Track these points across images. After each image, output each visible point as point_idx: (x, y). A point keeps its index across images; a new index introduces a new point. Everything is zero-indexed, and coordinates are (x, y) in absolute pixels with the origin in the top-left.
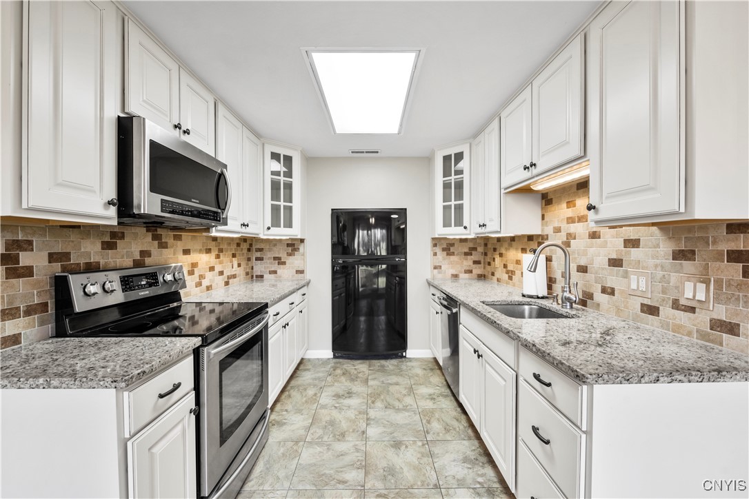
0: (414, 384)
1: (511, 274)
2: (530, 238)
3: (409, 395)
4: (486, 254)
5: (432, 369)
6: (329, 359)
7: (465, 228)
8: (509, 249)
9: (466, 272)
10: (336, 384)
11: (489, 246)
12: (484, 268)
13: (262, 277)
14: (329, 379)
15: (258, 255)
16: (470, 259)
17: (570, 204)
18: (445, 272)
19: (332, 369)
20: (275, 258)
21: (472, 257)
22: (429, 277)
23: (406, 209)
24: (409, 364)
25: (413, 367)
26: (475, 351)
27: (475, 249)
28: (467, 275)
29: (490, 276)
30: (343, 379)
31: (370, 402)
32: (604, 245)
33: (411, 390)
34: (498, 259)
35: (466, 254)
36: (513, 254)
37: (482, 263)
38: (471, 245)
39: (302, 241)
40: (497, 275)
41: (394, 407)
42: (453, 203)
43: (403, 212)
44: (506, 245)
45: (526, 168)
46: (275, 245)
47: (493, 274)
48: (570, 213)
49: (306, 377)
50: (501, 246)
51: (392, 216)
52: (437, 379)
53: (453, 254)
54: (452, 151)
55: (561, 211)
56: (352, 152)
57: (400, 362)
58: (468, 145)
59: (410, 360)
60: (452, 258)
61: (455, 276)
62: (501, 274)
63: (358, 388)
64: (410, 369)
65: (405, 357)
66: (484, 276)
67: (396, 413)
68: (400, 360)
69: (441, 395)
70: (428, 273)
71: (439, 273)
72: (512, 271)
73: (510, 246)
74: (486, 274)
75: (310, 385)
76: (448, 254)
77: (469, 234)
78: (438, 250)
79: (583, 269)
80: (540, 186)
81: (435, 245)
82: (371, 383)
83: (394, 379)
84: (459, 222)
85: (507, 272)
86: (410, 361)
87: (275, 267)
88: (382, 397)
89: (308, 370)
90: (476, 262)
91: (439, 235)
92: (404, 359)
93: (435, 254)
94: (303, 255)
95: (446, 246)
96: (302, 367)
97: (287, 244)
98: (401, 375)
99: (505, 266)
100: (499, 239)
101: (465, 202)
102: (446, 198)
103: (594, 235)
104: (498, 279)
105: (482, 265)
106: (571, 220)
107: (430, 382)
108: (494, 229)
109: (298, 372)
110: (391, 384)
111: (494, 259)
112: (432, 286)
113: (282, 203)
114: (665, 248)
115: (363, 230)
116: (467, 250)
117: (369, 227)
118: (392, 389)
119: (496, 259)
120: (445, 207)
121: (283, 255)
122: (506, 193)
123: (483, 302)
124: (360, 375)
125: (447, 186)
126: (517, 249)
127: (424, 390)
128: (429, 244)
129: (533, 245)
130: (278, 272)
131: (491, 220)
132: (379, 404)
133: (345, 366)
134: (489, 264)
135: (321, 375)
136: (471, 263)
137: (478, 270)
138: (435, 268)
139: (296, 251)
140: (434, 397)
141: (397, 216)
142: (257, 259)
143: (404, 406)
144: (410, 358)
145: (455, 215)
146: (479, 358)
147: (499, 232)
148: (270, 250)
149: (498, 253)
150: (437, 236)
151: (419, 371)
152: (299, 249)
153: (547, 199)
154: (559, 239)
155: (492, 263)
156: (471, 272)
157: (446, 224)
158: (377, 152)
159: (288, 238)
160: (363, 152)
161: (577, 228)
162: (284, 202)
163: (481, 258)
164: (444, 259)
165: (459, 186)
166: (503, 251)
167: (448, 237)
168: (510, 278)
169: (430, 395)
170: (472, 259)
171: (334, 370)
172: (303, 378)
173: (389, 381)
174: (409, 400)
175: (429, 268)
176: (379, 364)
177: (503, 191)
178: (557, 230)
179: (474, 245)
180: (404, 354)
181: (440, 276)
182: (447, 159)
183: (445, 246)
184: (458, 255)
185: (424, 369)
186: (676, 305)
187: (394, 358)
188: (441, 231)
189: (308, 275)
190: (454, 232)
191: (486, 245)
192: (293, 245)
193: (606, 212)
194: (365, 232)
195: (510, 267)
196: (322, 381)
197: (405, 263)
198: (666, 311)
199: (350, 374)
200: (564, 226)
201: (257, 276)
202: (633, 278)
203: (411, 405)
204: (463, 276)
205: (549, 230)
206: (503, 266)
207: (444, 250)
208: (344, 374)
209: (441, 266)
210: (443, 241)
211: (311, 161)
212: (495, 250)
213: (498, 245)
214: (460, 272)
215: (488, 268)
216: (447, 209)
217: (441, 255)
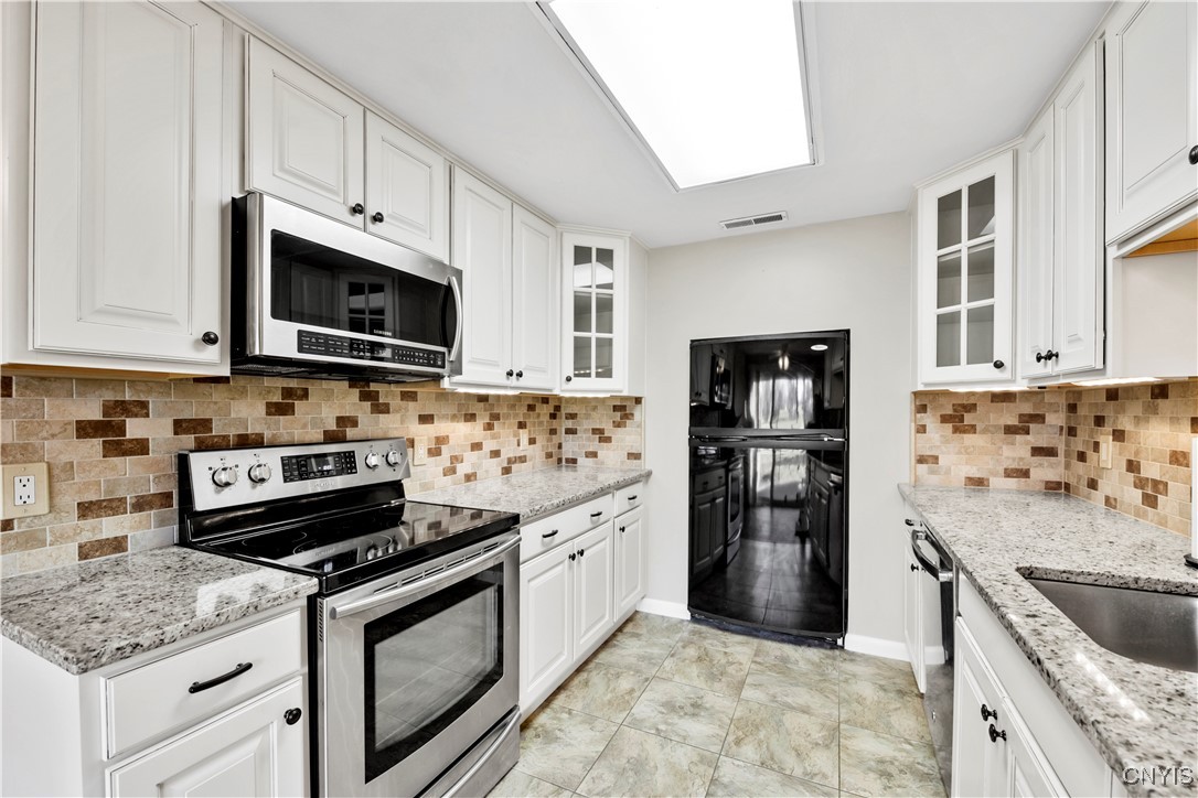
0: (847, 722)
1: (1152, 493)
3: (827, 747)
4: (1072, 432)
6: (683, 621)
7: (999, 365)
8: (1147, 420)
9: (1009, 473)
10: (677, 678)
11: (1082, 411)
12: (1067, 466)
13: (574, 461)
14: (669, 663)
15: (569, 424)
16: (1023, 443)
18: (948, 472)
19: (680, 644)
20: (595, 431)
21: (1028, 437)
22: (905, 481)
23: (848, 331)
24: (848, 667)
25: (854, 676)
26: (986, 713)
27: (1039, 418)
28: (1013, 483)
29: (1084, 489)
30: (694, 670)
31: (731, 738)
33: (834, 736)
34: (1108, 445)
35: (1009, 430)
36: (1160, 435)
37: (1061, 452)
38: (1027, 409)
39: (638, 401)
40: (1106, 487)
41: (781, 770)
42: (964, 306)
44: (1136, 408)
46: (595, 408)
47: (1093, 484)
49: (628, 649)
50: (1120, 410)
52: (906, 721)
53: (972, 429)
54: (962, 182)
56: (728, 226)
57: (828, 657)
58: (1009, 157)
59: (853, 657)
60: (969, 439)
61: (978, 483)
62: (1116, 482)
63: (717, 698)
64: (846, 681)
65: (842, 647)
66: (1067, 486)
67: (783, 785)
68: (829, 652)
69: (910, 769)
70: (902, 472)
71: (932, 472)
72: (1156, 483)
73: (1150, 410)
74: (1073, 481)
75: (629, 668)
76: (956, 430)
77: (1013, 381)
78: (930, 420)
81: (922, 409)
82: (747, 693)
83: (802, 696)
84: (982, 352)
85: (1140, 483)
86: (852, 660)
87: (594, 445)
88: (762, 735)
89: (637, 636)
90: (1038, 451)
91: (926, 385)
92: (837, 652)
93: (922, 429)
94: (639, 426)
95: (959, 413)
96: (629, 628)
97: (614, 406)
98: (821, 691)
99: (1132, 466)
101: (1001, 301)
102: (946, 297)
104: (1107, 499)
105: (1061, 458)
107: (889, 726)
108: (1078, 363)
109: (620, 637)
110: (792, 708)
111: (1096, 446)
113: (593, 335)
116: (1013, 421)
117: (777, 373)
118: (791, 720)
119: (1103, 447)
120: (941, 320)
121: (607, 426)
122: (1124, 257)
124: (731, 670)
125: (947, 270)
126: (1174, 420)
127: (867, 745)
128: (907, 406)
130: (599, 455)
131: (1073, 340)
132: (749, 751)
133: (707, 643)
134: (1082, 457)
135: (656, 651)
136: (1026, 453)
137: (1046, 471)
138: (921, 460)
139: (628, 418)
140: (891, 769)
142: (570, 431)
143: (806, 774)
144: (853, 653)
145: (969, 334)
146: (994, 740)
147: (1102, 372)
148: (588, 416)
149: (1108, 428)
151: (867, 690)
152: (632, 415)
155: (1090, 454)
156: (1025, 474)
157: (946, 357)
158: (780, 218)
159: (612, 395)
160: (749, 223)
162: (597, 331)
163: (1060, 443)
164: (946, 441)
165: (983, 266)
166: (1125, 423)
167: (952, 389)
168: (1150, 501)
169: (882, 762)
170: (1027, 443)
171: (684, 647)
172: (624, 652)
173: (789, 700)
174: (822, 761)
175: (907, 459)
176: (778, 653)
177: (1113, 252)
179: (1035, 406)
180: (840, 642)
181: (933, 479)
182: (948, 205)
183: (949, 411)
184: (985, 431)
185: (882, 688)
187: (816, 646)
188: (931, 375)
189: (647, 463)
190: (969, 377)
191: (1072, 408)
192: (625, 408)
194: (770, 382)
195: (1151, 470)
196: (655, 664)
199: (711, 661)
201: (568, 460)
203: (825, 776)
204: (998, 482)
206: (1124, 465)
207: (945, 419)
208: (700, 659)
209: (936, 458)
210: (942, 400)
211: (653, 256)
212: (1099, 421)
213: (1109, 411)
214: (995, 475)
215: (1079, 467)
216: (946, 324)
217: (937, 433)
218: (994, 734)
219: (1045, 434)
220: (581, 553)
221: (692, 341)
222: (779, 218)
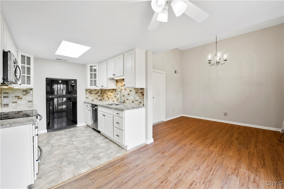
0: (83, 132)
1: (109, 98)
2: (113, 89)
3: (82, 134)
4: (101, 94)
7: (97, 86)
9: (96, 99)
10: (54, 138)
11: (102, 91)
12: (101, 97)
13: (8, 105)
14: (50, 137)
15: (5, 95)
16: (97, 95)
17: (121, 83)
18: (90, 99)
20: (16, 97)
23: (77, 80)
26: (103, 115)
27: (98, 92)
28: (96, 100)
29: (103, 99)
30: (56, 136)
31: (70, 138)
32: (127, 91)
34: (105, 95)
35: (96, 94)
36: (109, 93)
38: (97, 91)
39: (31, 89)
40: (105, 99)
42: (93, 79)
43: (75, 81)
44: (107, 91)
45: (113, 75)
46: (16, 91)
47: (104, 99)
48: (121, 85)
50: (106, 91)
53: (92, 94)
54: (93, 65)
55: (120, 84)
56: (57, 59)
57: (75, 128)
58: (98, 64)
62: (106, 98)
63: (63, 137)
64: (80, 129)
67: (80, 138)
70: (84, 100)
71: (88, 99)
73: (109, 91)
74: (102, 99)
76: (90, 94)
77: (98, 88)
78: (87, 93)
79: (124, 96)
80: (116, 79)
81: (86, 91)
82: (68, 135)
84: (95, 85)
85: (108, 98)
87: (16, 100)
88: (74, 136)
90: (99, 96)
93: (86, 94)
94: (32, 95)
95: (90, 92)
97: (23, 91)
98: (77, 131)
99: (107, 96)
100: (105, 90)
101: (97, 79)
102: (91, 78)
103: (125, 89)
105: (100, 97)
106: (121, 86)
108: (105, 87)
111: (104, 95)
112: (86, 103)
114: (135, 92)
116: (96, 93)
118: (76, 134)
121: (21, 95)
124: (62, 134)
125: (91, 74)
126: (110, 92)
127: (86, 132)
129: (114, 91)
130: (17, 102)
131: (105, 85)
132: (74, 138)
134: (103, 96)
135: (45, 137)
137: (99, 98)
138: (87, 98)
139: (28, 93)
140: (90, 132)
142: (4, 97)
143: (82, 136)
144: (78, 127)
145: (94, 83)
147: (107, 88)
148: (13, 93)
149: (105, 93)
150: (88, 89)
151: (83, 129)
153: (117, 81)
154: (119, 90)
155: (104, 96)
156: (97, 99)
157: (91, 85)
158: (67, 61)
160: (61, 60)
161: (123, 88)
162: (27, 74)
163: (100, 95)
164: (89, 95)
165: (95, 75)
166: (107, 93)
167: (91, 89)
173: (74, 133)
175: (85, 98)
176: (68, 130)
177: (108, 79)
178: (119, 88)
180: (76, 126)
181: (88, 100)
182: (91, 67)
183: (90, 91)
186: (136, 101)
188: (89, 87)
189: (35, 103)
190: (93, 88)
191: (101, 91)
192: (27, 91)
193: (127, 86)
195: (108, 97)
197: (77, 96)
198: (135, 102)
199: (58, 134)
200: (120, 87)
201: (4, 105)
202: (131, 97)
205: (117, 88)
207: (89, 92)
210: (89, 90)
212: (104, 92)
213: (105, 91)
214: (94, 99)
215: (102, 97)
216: (91, 81)
217: (88, 94)
218: (104, 116)
219: (99, 94)
221: (46, 78)
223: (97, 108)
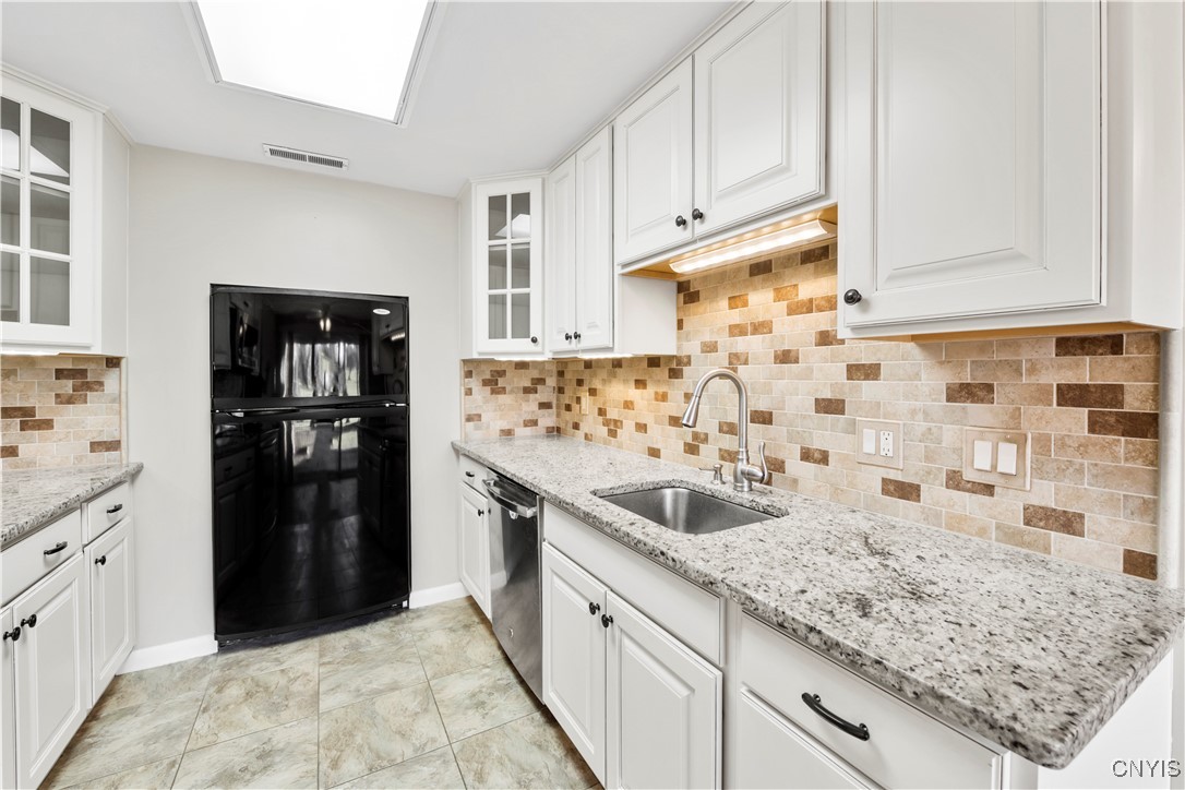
0: (434, 677)
1: (613, 428)
2: (654, 362)
3: (426, 710)
4: (561, 390)
5: (467, 627)
6: (205, 659)
7: (534, 340)
8: (610, 382)
9: (528, 423)
10: (223, 736)
11: (568, 376)
12: (558, 415)
14: (202, 725)
16: (535, 399)
17: (734, 302)
18: (488, 427)
19: (212, 690)
21: (537, 395)
22: (457, 437)
23: (407, 298)
24: (417, 624)
25: (426, 630)
26: (594, 609)
27: (541, 381)
28: (528, 431)
29: (570, 430)
30: (246, 712)
31: (325, 766)
32: (808, 374)
33: (428, 696)
34: (586, 399)
35: (527, 391)
36: (618, 391)
37: (554, 406)
38: (536, 374)
39: (113, 362)
40: (584, 428)
41: (393, 764)
42: (509, 291)
43: (400, 305)
44: (603, 374)
45: (681, 222)
47: (576, 426)
48: (736, 316)
49: (122, 738)
50: (594, 375)
51: (376, 311)
52: (482, 649)
53: (503, 390)
54: (507, 189)
55: (716, 315)
56: (272, 153)
57: (396, 623)
58: (539, 181)
59: (419, 613)
60: (501, 398)
61: (508, 433)
62: (592, 424)
63: (294, 730)
64: (421, 639)
65: (407, 608)
66: (558, 430)
67: (399, 777)
68: (396, 618)
69: (497, 688)
70: (455, 431)
71: (477, 428)
72: (616, 421)
73: (613, 375)
74: (562, 426)
75: (132, 765)
76: (494, 392)
77: (542, 353)
78: (475, 383)
79: (764, 418)
80: (685, 267)
81: (469, 374)
82: (326, 703)
83: (386, 674)
84: (522, 329)
85: (606, 423)
86: (419, 617)
87: (10, 434)
88: (359, 739)
89: (133, 711)
90: (544, 406)
91: (480, 354)
92: (403, 615)
93: (469, 392)
94: (117, 399)
95: (492, 376)
96: (112, 706)
97: (57, 371)
98: (402, 660)
99: (602, 412)
100: (588, 364)
101: (534, 290)
102: (496, 280)
103: (785, 357)
104: (586, 435)
105: (554, 409)
106: (737, 330)
107: (468, 661)
108: (595, 343)
109: (96, 728)
110: (379, 692)
111: (578, 400)
112: (465, 455)
113: (25, 251)
114: (933, 379)
115: (303, 341)
116: (528, 384)
118: (383, 705)
119: (583, 400)
120: (492, 299)
121: (44, 406)
122: (623, 275)
123: (594, 493)
124: (296, 687)
126: (626, 381)
127: (458, 687)
128: (456, 371)
129: (662, 372)
130: (21, 451)
131: (592, 326)
132: (352, 766)
133: (252, 671)
134: (568, 408)
135: (175, 717)
136: (535, 407)
137: (547, 419)
138: (469, 419)
139: (91, 389)
140: (483, 697)
141: (387, 312)
143: (416, 750)
144: (417, 610)
145: (512, 315)
146: (606, 625)
147: (610, 349)
149: (586, 388)
150: (475, 356)
151: (440, 638)
152: (101, 384)
153: (688, 292)
154: (719, 362)
155: (575, 407)
156: (534, 423)
157: (496, 331)
159: (55, 352)
160: (302, 157)
161: (751, 344)
162: (34, 246)
163: (550, 397)
164: (486, 401)
166: (597, 384)
167: (497, 358)
168: (613, 433)
169: (473, 695)
170: (536, 400)
171: (219, 691)
172: (112, 747)
173: (374, 685)
174: (427, 727)
175: (456, 417)
176: (346, 642)
177: (617, 269)
178: (710, 348)
179: (540, 374)
180: (405, 604)
181: (478, 435)
182: (496, 203)
183: (488, 376)
184: (512, 392)
185: (452, 630)
186: (955, 481)
187: (382, 618)
188: (484, 345)
189: (132, 455)
190: (510, 349)
191: (561, 374)
192: (83, 373)
194: (308, 347)
195: (612, 414)
196: (179, 737)
197: (406, 410)
198: (935, 493)
199: (266, 689)
200: (724, 340)
202: (869, 436)
203: (434, 740)
204: (521, 431)
205: (692, 348)
206: (596, 411)
207: (485, 383)
208: (249, 695)
209: (480, 416)
210: (483, 367)
211: (138, 153)
212: (580, 382)
213: (586, 375)
214: (517, 425)
215: (567, 415)
216: (496, 302)
217: (480, 393)
218: (606, 621)
219: (546, 393)
220: (32, 622)
221: (212, 286)
222: (340, 164)
223: (534, 518)
